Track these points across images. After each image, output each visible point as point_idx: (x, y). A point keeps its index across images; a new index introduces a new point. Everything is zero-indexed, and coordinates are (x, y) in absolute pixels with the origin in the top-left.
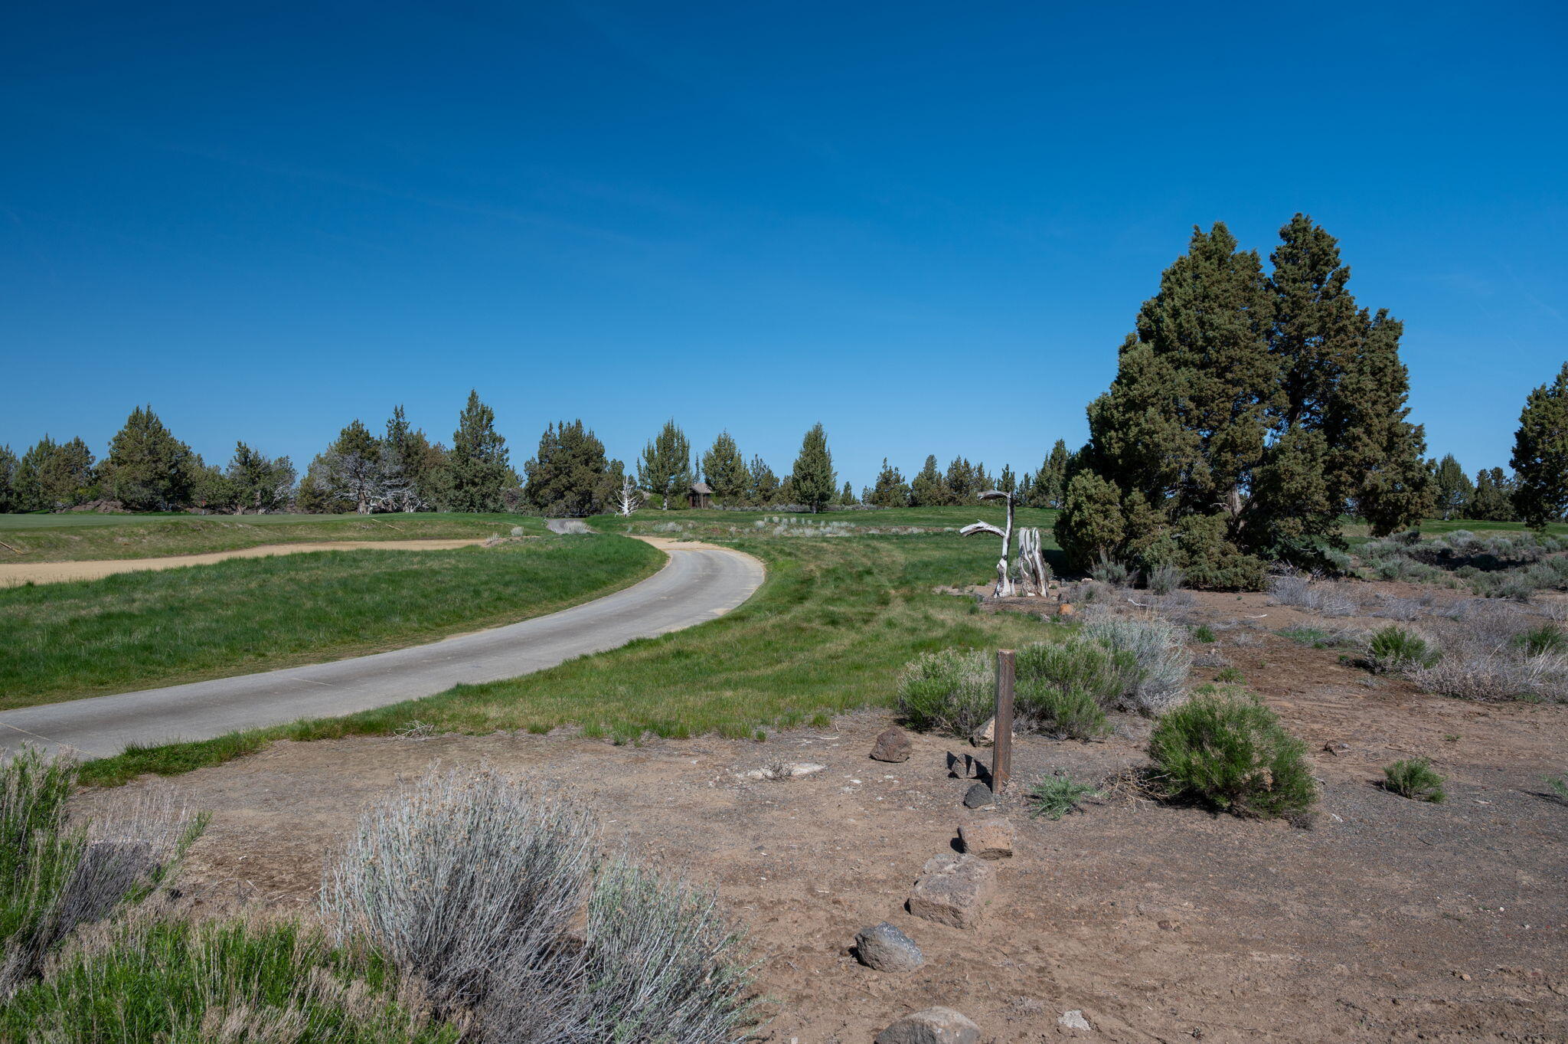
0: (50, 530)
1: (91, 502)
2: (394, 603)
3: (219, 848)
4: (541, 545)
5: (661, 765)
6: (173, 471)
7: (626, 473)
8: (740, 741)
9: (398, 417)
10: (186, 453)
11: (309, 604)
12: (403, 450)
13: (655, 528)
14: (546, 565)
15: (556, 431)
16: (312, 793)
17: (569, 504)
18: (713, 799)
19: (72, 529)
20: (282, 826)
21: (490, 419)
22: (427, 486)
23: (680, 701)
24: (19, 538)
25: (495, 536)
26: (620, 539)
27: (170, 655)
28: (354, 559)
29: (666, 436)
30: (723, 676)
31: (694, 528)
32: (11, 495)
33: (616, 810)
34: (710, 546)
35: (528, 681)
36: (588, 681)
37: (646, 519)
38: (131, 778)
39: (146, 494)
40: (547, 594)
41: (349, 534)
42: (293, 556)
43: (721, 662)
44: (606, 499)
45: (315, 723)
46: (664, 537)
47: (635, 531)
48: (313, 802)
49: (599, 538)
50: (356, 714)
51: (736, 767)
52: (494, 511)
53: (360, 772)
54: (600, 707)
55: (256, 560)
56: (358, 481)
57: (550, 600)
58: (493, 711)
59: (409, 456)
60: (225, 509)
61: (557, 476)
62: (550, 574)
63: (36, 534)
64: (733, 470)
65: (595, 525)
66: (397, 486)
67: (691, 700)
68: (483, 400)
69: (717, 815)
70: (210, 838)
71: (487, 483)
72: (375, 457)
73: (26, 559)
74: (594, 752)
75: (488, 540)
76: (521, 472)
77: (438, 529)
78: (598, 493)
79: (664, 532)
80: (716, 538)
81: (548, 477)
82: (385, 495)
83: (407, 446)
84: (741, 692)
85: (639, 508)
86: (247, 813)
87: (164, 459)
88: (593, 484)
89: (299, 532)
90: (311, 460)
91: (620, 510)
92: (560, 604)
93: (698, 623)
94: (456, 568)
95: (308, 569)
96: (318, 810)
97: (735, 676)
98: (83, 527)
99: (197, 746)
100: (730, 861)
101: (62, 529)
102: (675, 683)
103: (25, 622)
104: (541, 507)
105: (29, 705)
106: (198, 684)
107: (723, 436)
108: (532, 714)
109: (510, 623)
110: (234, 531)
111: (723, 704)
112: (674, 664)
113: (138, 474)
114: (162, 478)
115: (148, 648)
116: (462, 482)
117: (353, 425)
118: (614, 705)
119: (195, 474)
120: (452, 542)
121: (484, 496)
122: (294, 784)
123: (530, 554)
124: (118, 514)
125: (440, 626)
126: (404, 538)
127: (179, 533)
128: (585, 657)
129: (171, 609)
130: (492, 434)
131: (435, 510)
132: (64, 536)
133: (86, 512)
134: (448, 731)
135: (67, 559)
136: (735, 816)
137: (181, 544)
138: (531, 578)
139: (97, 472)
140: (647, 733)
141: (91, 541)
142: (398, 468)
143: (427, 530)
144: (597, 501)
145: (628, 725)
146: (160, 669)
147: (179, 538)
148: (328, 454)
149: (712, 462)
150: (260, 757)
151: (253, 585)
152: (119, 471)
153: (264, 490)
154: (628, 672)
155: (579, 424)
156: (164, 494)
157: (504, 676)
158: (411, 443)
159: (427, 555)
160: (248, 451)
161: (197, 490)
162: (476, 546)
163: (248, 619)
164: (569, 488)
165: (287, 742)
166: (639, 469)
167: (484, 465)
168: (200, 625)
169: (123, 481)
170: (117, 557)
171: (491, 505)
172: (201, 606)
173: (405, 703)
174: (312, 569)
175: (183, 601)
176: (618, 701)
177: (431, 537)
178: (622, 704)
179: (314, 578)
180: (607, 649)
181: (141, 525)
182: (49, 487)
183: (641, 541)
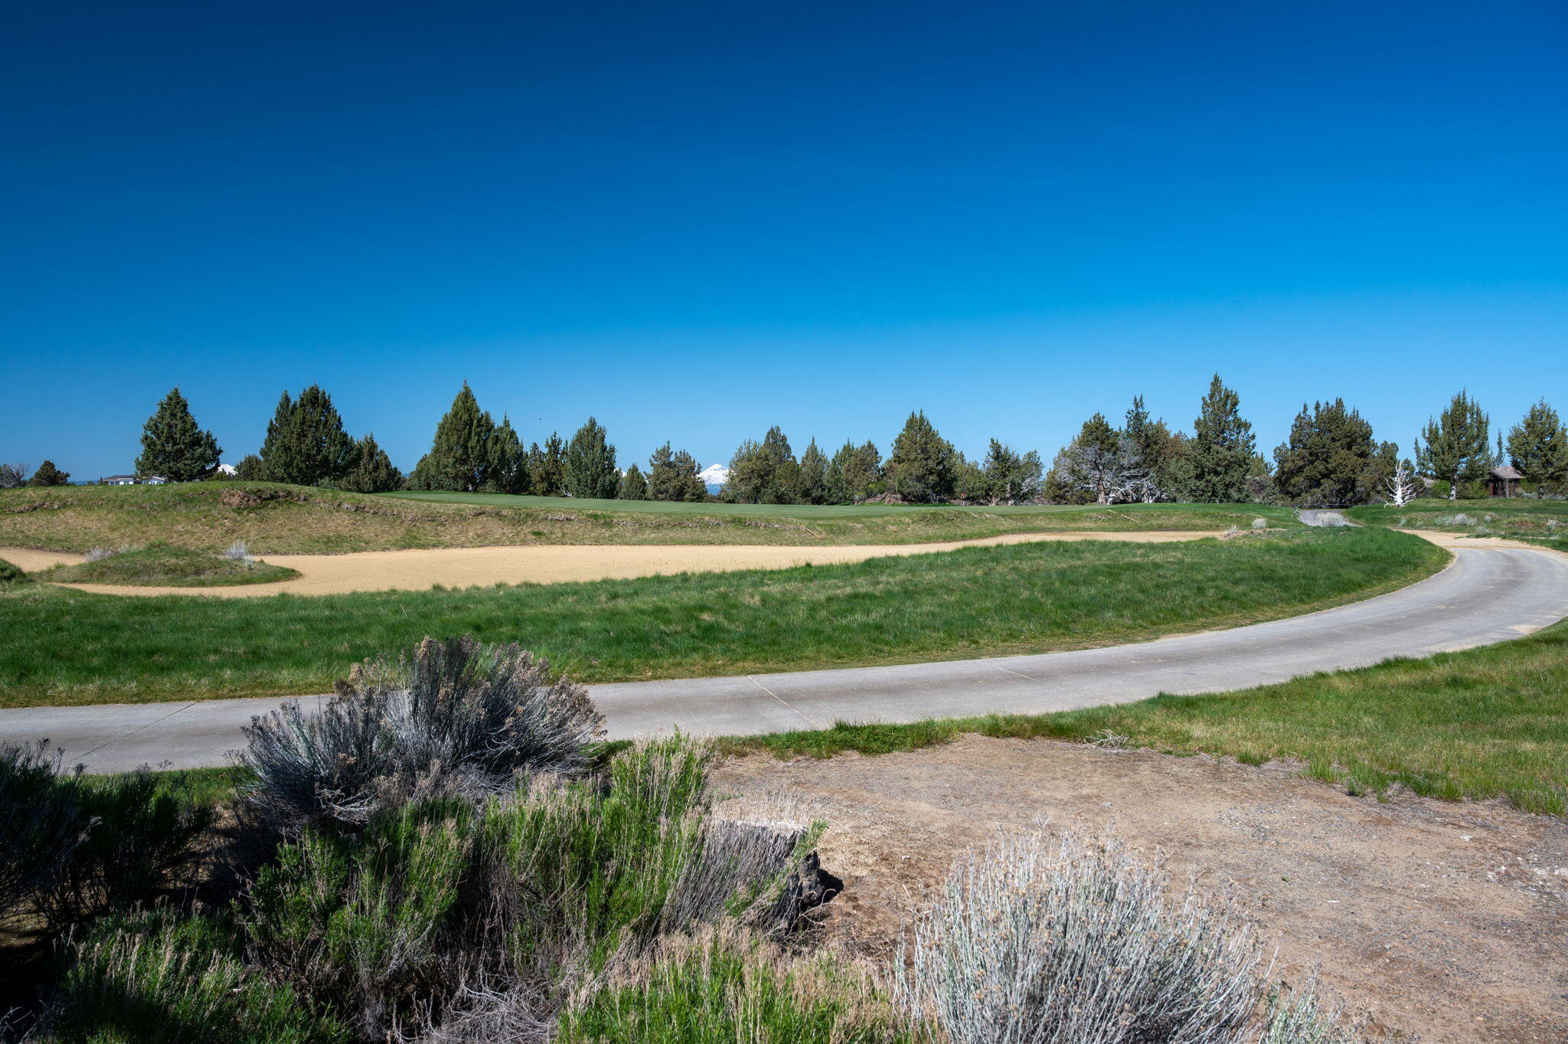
0: (840, 518)
1: (879, 495)
2: (1109, 597)
3: (889, 841)
4: (1287, 540)
5: (1413, 834)
6: (940, 467)
7: (1400, 457)
8: (1545, 819)
9: (1137, 407)
10: (950, 451)
11: (1026, 594)
12: (1142, 440)
13: (1438, 520)
14: (1288, 562)
15: (1312, 413)
16: (989, 796)
17: (1327, 492)
18: (1492, 901)
19: (856, 518)
20: (951, 829)
21: (1235, 404)
22: (1167, 476)
23: (1451, 747)
24: (818, 525)
25: (1234, 527)
26: (1387, 532)
27: (896, 636)
28: (1074, 550)
29: (1454, 411)
30: (1520, 720)
31: (1493, 521)
32: (823, 490)
33: (1340, 885)
34: (1515, 543)
35: (1246, 697)
36: (1324, 704)
37: (1426, 510)
38: (836, 753)
39: (919, 487)
40: (1284, 595)
41: (1086, 524)
42: (1020, 545)
43: (1520, 700)
44: (1374, 487)
45: (1005, 719)
46: (1449, 531)
47: (1410, 524)
48: (987, 806)
49: (1359, 532)
50: (1048, 714)
51: (1534, 857)
52: (1238, 501)
53: (1041, 780)
54: (1335, 741)
55: (986, 549)
56: (1097, 472)
57: (1287, 602)
58: (1198, 730)
59: (1148, 446)
60: (982, 501)
61: (1312, 462)
62: (1291, 572)
63: (831, 522)
64: (1553, 448)
65: (1357, 516)
66: (1136, 477)
67: (1468, 748)
68: (1227, 384)
69: (1498, 926)
70: (884, 828)
71: (1231, 472)
72: (1114, 448)
73: (822, 542)
74: (1319, 799)
75: (1226, 532)
76: (1269, 458)
77: (1174, 520)
78: (1363, 481)
79: (1450, 525)
80: (1525, 534)
81: (1301, 463)
82: (1124, 486)
83: (1147, 435)
84: (1549, 746)
85: (1417, 496)
86: (924, 807)
87: (933, 457)
88: (1357, 470)
89: (1040, 523)
90: (1056, 454)
91: (1392, 500)
92: (1300, 607)
93: (1489, 643)
94: (1181, 562)
95: (1031, 559)
96: (990, 816)
97: (1543, 721)
98: (865, 517)
99: (895, 729)
100: (1514, 1006)
101: (848, 518)
102: (1447, 722)
103: (794, 598)
104: (1293, 497)
105: (783, 671)
106: (916, 666)
107: (1538, 407)
108: (1244, 738)
109: (1236, 626)
110: (982, 521)
111: (1519, 761)
112: (1447, 695)
113: (913, 471)
114: (931, 473)
115: (879, 628)
116: (1203, 472)
117: (1094, 418)
118: (1354, 741)
119: (958, 470)
120: (1188, 533)
121: (1228, 486)
122: (974, 782)
123: (1270, 549)
124: (898, 505)
125: (1155, 624)
126: (1139, 529)
127: (936, 523)
128: (1322, 676)
129: (906, 592)
130: (1237, 420)
131: (1174, 500)
132: (850, 524)
133: (875, 504)
134: (1144, 745)
135: (851, 543)
136: (1529, 935)
137: (938, 532)
138: (1267, 576)
139: (883, 470)
140: (1396, 786)
141: (870, 528)
142: (1137, 458)
143: (1165, 522)
144: (1363, 489)
145: (1370, 771)
146: (886, 648)
147: (937, 526)
148: (1071, 448)
149: (1522, 440)
150: (950, 747)
151: (979, 573)
152: (899, 467)
153: (1013, 483)
154: (1380, 699)
155: (1339, 403)
156: (933, 488)
157: (1217, 689)
158: (1150, 433)
159: (1152, 547)
160: (999, 446)
161: (959, 483)
162: (1213, 539)
163: (967, 605)
164: (1326, 475)
165: (977, 736)
166: (1417, 450)
167: (1228, 453)
168: (926, 608)
169: (902, 477)
170: (888, 543)
171: (1233, 492)
172: (930, 591)
173: (1101, 708)
174: (1035, 558)
175: (916, 586)
176: (1361, 735)
177: (1167, 529)
178: (1365, 741)
179: (1035, 568)
180: (1353, 667)
181: (907, 514)
182: (849, 483)
183: (1416, 537)
